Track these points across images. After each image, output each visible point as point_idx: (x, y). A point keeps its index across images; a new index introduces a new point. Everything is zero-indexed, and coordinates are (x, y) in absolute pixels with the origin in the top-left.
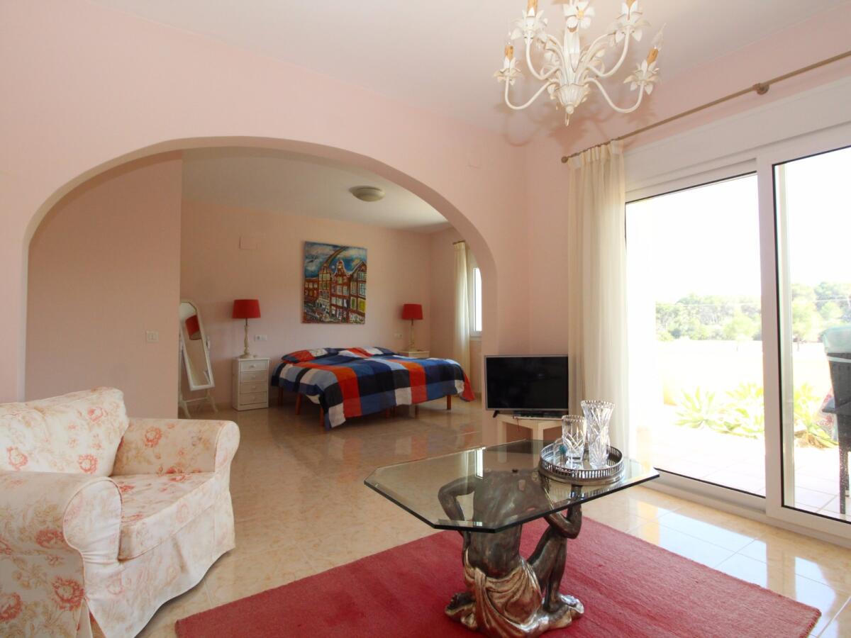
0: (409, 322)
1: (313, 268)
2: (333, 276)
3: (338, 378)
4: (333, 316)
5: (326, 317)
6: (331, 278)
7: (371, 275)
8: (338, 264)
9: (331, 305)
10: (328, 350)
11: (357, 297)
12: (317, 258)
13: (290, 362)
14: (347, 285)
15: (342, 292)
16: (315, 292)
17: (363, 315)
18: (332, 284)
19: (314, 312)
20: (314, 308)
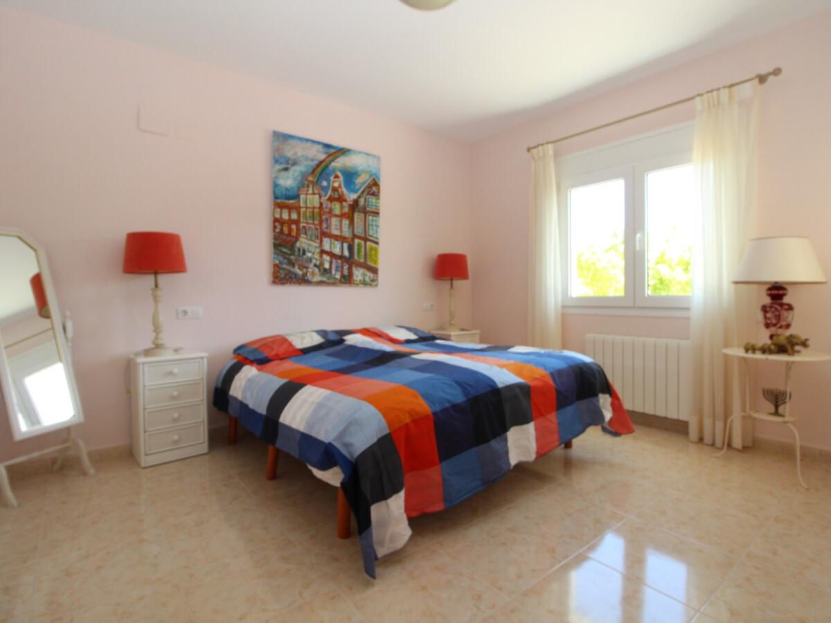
0: (446, 285)
1: (288, 181)
2: (324, 199)
3: (390, 424)
4: (326, 272)
5: (313, 274)
6: (321, 204)
7: (387, 201)
8: (332, 178)
9: (323, 252)
10: (323, 333)
11: (366, 240)
12: (294, 164)
13: (251, 362)
14: (348, 218)
15: (341, 229)
16: (294, 227)
17: (374, 271)
18: (321, 214)
19: (293, 265)
20: (292, 257)
